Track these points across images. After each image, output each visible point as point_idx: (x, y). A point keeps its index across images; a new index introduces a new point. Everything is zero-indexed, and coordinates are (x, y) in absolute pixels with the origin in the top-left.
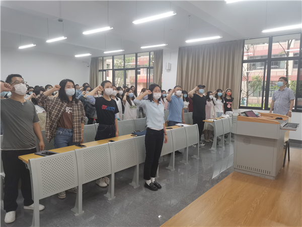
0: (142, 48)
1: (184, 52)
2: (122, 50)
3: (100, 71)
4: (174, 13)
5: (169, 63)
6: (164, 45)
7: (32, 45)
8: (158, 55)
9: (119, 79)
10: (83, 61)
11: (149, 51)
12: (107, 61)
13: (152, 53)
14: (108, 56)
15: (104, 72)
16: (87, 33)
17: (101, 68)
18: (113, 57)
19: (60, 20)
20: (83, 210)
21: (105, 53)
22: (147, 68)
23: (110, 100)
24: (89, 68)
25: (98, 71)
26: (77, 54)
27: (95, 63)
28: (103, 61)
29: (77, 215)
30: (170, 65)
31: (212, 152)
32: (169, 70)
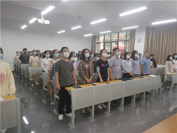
0: (123, 29)
1: (149, 31)
2: (110, 31)
3: (97, 43)
4: (146, 8)
5: (139, 38)
6: (137, 26)
7: (64, 31)
8: (133, 33)
9: (107, 47)
10: (88, 38)
11: (127, 31)
12: (101, 37)
13: (128, 32)
14: (102, 35)
15: (99, 44)
16: (92, 23)
17: (97, 42)
18: (104, 35)
19: (80, 17)
20: (94, 119)
21: (100, 33)
22: (125, 41)
23: (105, 60)
24: (91, 42)
25: (95, 43)
26: (85, 34)
27: (94, 39)
28: (99, 38)
29: (91, 121)
30: (140, 39)
31: (170, 94)
32: (139, 42)
